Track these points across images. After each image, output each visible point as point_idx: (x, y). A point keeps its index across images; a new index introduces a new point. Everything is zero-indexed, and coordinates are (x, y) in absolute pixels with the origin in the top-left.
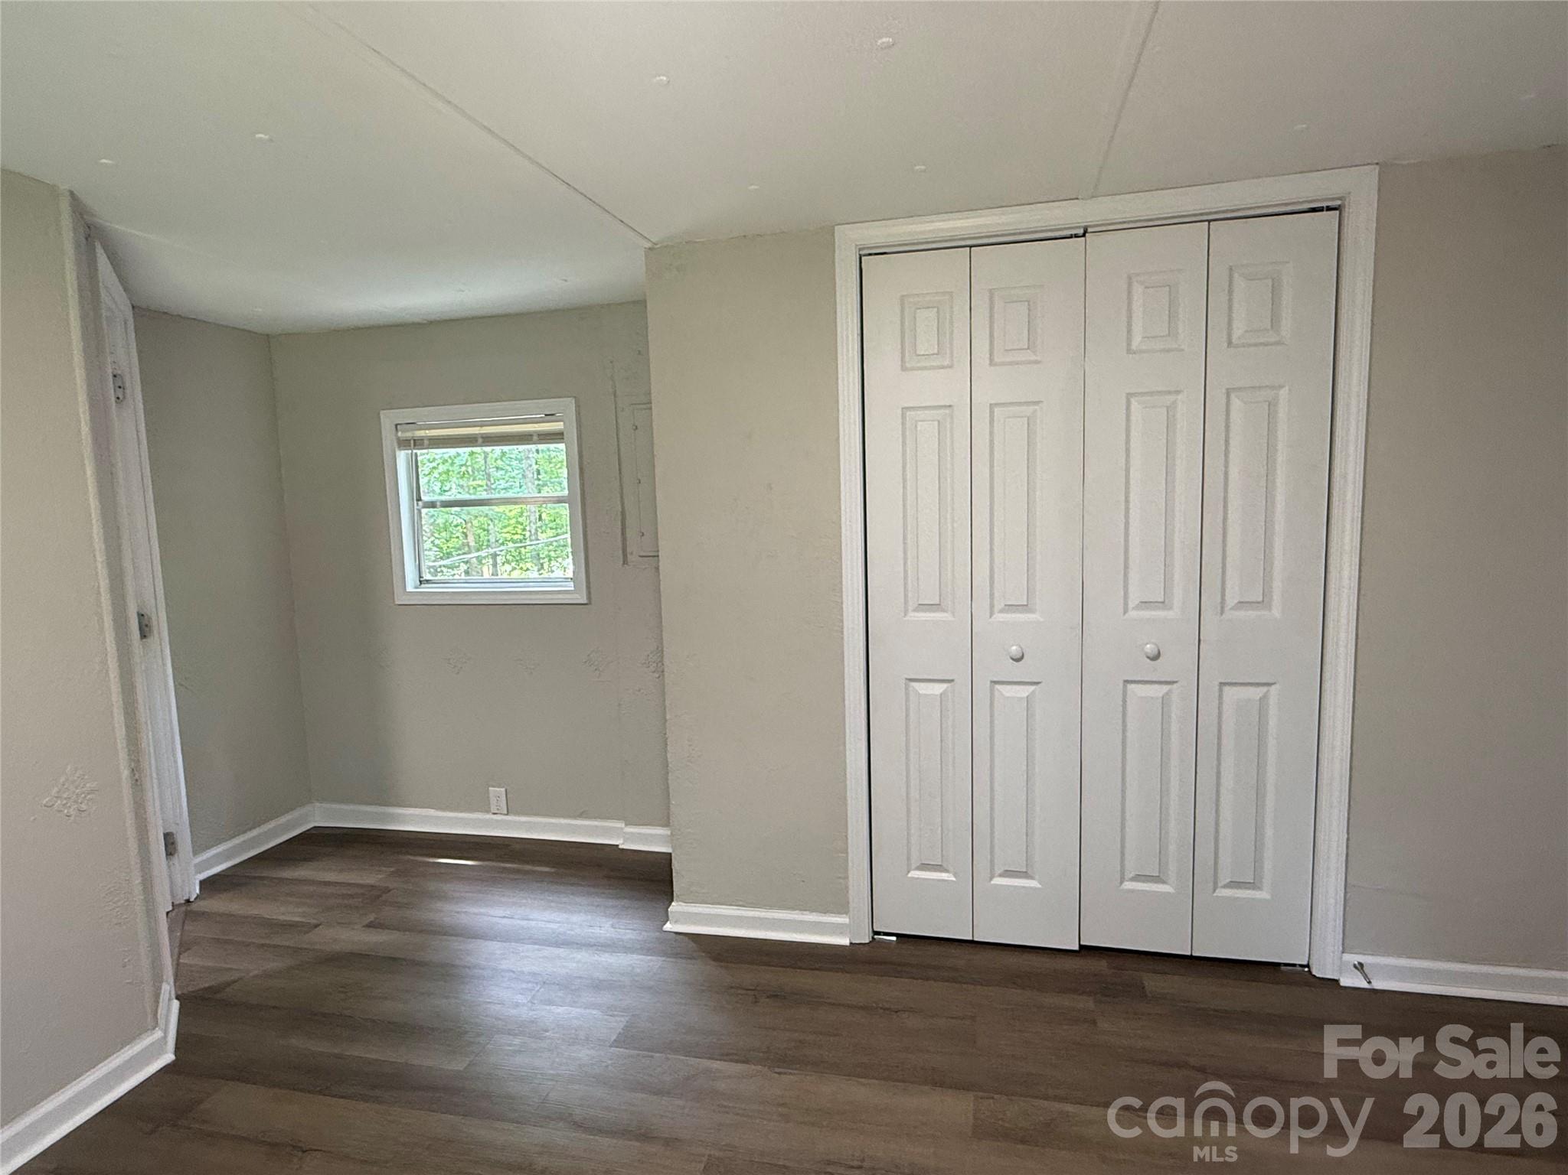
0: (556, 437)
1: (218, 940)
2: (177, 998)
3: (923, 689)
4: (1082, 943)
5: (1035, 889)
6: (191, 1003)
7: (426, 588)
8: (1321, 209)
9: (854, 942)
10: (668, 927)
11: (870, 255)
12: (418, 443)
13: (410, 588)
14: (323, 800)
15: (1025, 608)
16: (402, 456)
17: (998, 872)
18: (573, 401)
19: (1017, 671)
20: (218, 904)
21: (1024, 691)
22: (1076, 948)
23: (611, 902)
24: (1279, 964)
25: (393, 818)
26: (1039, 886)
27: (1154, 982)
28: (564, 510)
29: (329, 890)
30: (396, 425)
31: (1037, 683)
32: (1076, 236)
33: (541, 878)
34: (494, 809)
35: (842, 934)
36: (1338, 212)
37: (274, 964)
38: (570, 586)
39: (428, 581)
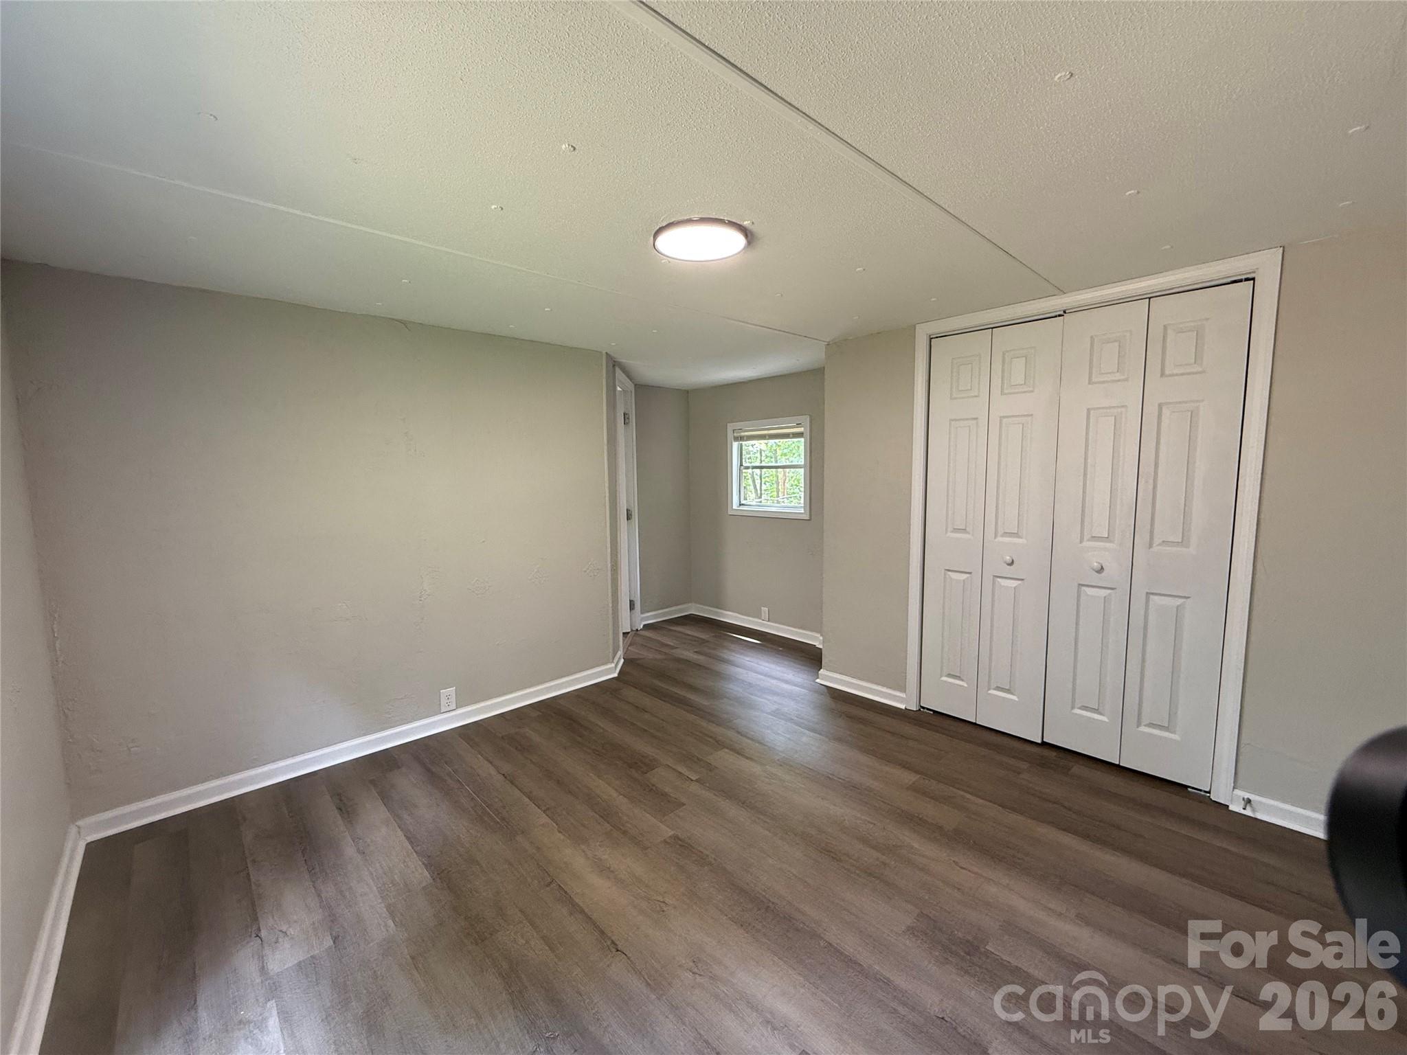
0: (800, 435)
1: (642, 645)
2: (624, 658)
3: (954, 576)
4: (1044, 740)
5: (1015, 701)
6: (628, 662)
7: (741, 508)
8: (1240, 281)
9: (908, 708)
10: (818, 680)
11: (937, 337)
12: (742, 438)
13: (735, 507)
14: (696, 602)
15: (1016, 535)
16: (735, 445)
17: (992, 687)
18: (808, 419)
19: (1008, 571)
20: (647, 633)
21: (1014, 584)
22: (1039, 741)
23: (800, 666)
24: (1186, 787)
25: (725, 616)
26: (1017, 699)
27: (1078, 769)
28: (802, 471)
29: (687, 637)
30: (734, 430)
31: (1023, 580)
32: (1060, 316)
33: (778, 652)
34: (763, 618)
35: (901, 702)
36: (1252, 282)
37: (659, 657)
38: (802, 511)
39: (743, 504)
